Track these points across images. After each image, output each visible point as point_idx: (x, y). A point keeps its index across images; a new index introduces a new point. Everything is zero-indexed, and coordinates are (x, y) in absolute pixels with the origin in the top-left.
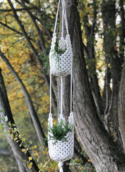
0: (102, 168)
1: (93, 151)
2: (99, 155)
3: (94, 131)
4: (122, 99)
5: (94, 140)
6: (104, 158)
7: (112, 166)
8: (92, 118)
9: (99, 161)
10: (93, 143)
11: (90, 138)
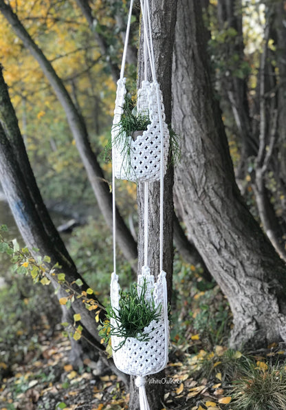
0: (244, 306)
1: (225, 268)
2: (238, 278)
3: (226, 227)
5: (226, 247)
6: (250, 284)
7: (267, 301)
8: (222, 199)
9: (237, 290)
10: (225, 253)
11: (217, 242)
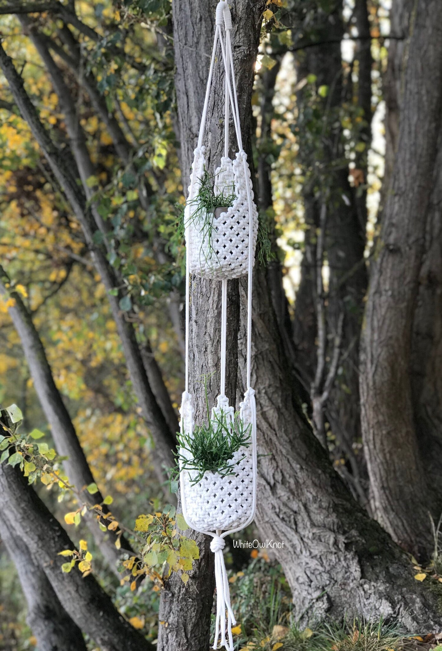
0: (309, 574)
1: (281, 516)
2: (300, 530)
3: (284, 451)
4: (375, 344)
5: (284, 482)
6: (318, 539)
7: (344, 563)
8: (278, 409)
9: (298, 549)
10: (282, 492)
11: (271, 475)
